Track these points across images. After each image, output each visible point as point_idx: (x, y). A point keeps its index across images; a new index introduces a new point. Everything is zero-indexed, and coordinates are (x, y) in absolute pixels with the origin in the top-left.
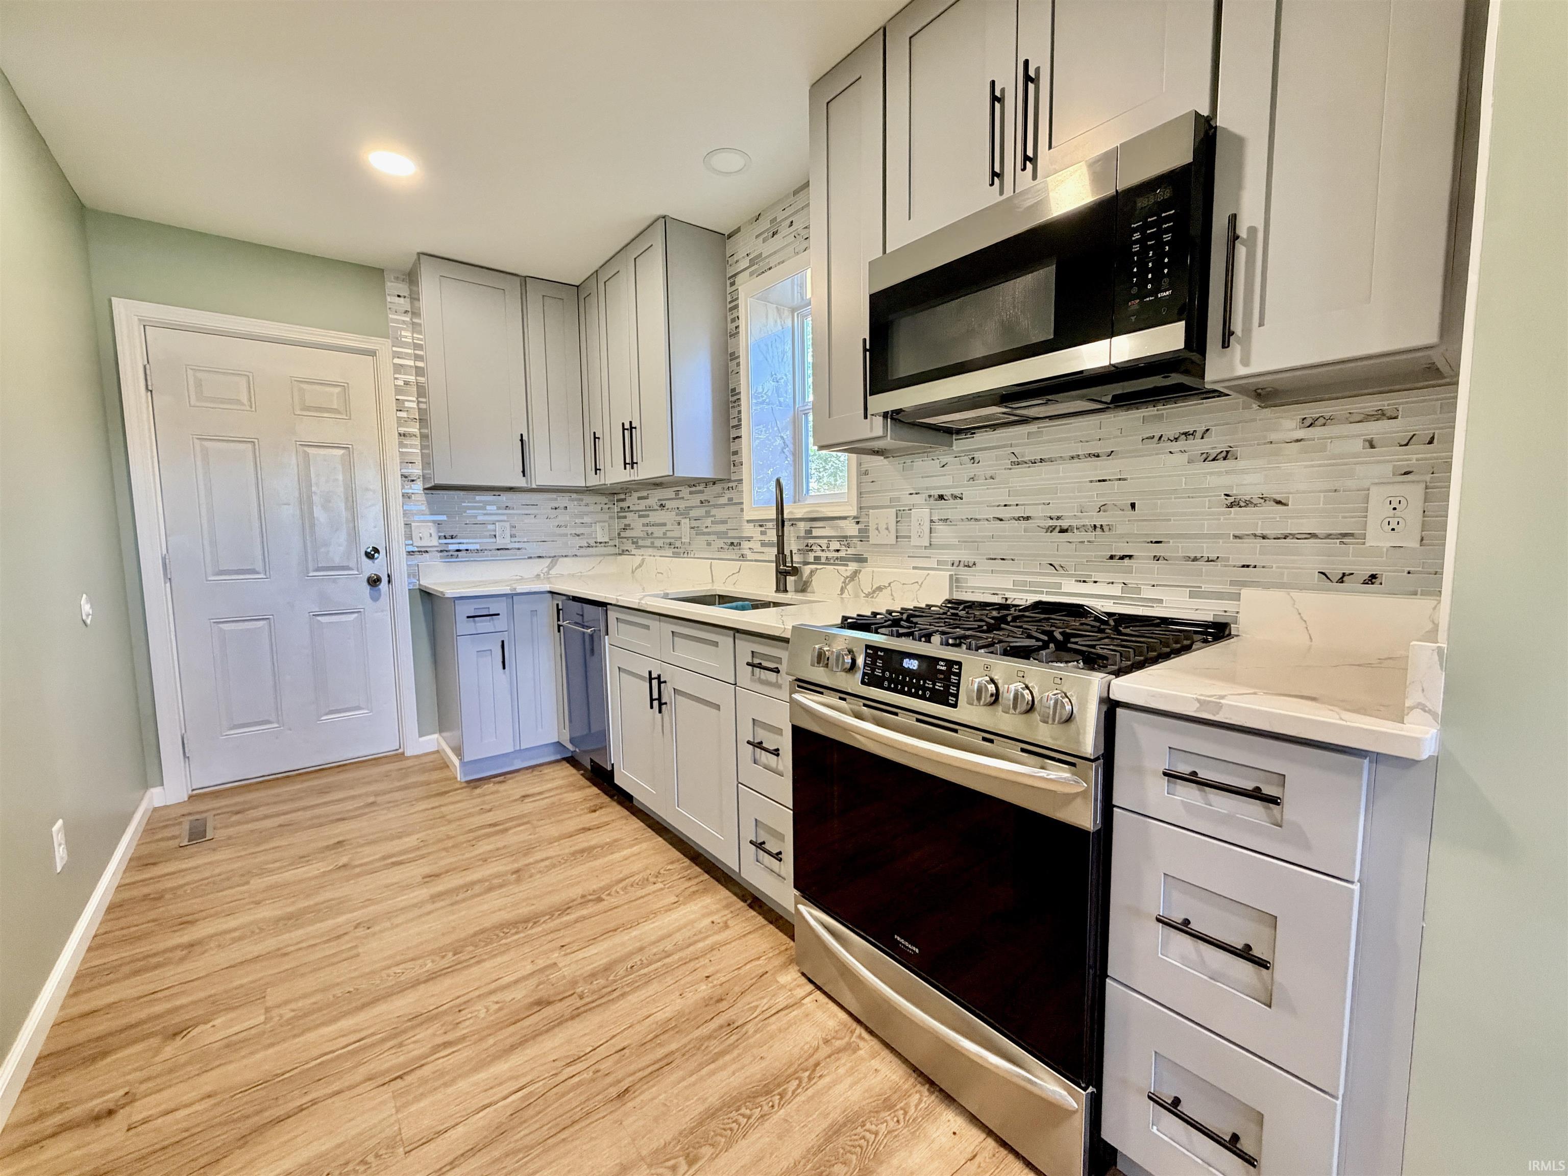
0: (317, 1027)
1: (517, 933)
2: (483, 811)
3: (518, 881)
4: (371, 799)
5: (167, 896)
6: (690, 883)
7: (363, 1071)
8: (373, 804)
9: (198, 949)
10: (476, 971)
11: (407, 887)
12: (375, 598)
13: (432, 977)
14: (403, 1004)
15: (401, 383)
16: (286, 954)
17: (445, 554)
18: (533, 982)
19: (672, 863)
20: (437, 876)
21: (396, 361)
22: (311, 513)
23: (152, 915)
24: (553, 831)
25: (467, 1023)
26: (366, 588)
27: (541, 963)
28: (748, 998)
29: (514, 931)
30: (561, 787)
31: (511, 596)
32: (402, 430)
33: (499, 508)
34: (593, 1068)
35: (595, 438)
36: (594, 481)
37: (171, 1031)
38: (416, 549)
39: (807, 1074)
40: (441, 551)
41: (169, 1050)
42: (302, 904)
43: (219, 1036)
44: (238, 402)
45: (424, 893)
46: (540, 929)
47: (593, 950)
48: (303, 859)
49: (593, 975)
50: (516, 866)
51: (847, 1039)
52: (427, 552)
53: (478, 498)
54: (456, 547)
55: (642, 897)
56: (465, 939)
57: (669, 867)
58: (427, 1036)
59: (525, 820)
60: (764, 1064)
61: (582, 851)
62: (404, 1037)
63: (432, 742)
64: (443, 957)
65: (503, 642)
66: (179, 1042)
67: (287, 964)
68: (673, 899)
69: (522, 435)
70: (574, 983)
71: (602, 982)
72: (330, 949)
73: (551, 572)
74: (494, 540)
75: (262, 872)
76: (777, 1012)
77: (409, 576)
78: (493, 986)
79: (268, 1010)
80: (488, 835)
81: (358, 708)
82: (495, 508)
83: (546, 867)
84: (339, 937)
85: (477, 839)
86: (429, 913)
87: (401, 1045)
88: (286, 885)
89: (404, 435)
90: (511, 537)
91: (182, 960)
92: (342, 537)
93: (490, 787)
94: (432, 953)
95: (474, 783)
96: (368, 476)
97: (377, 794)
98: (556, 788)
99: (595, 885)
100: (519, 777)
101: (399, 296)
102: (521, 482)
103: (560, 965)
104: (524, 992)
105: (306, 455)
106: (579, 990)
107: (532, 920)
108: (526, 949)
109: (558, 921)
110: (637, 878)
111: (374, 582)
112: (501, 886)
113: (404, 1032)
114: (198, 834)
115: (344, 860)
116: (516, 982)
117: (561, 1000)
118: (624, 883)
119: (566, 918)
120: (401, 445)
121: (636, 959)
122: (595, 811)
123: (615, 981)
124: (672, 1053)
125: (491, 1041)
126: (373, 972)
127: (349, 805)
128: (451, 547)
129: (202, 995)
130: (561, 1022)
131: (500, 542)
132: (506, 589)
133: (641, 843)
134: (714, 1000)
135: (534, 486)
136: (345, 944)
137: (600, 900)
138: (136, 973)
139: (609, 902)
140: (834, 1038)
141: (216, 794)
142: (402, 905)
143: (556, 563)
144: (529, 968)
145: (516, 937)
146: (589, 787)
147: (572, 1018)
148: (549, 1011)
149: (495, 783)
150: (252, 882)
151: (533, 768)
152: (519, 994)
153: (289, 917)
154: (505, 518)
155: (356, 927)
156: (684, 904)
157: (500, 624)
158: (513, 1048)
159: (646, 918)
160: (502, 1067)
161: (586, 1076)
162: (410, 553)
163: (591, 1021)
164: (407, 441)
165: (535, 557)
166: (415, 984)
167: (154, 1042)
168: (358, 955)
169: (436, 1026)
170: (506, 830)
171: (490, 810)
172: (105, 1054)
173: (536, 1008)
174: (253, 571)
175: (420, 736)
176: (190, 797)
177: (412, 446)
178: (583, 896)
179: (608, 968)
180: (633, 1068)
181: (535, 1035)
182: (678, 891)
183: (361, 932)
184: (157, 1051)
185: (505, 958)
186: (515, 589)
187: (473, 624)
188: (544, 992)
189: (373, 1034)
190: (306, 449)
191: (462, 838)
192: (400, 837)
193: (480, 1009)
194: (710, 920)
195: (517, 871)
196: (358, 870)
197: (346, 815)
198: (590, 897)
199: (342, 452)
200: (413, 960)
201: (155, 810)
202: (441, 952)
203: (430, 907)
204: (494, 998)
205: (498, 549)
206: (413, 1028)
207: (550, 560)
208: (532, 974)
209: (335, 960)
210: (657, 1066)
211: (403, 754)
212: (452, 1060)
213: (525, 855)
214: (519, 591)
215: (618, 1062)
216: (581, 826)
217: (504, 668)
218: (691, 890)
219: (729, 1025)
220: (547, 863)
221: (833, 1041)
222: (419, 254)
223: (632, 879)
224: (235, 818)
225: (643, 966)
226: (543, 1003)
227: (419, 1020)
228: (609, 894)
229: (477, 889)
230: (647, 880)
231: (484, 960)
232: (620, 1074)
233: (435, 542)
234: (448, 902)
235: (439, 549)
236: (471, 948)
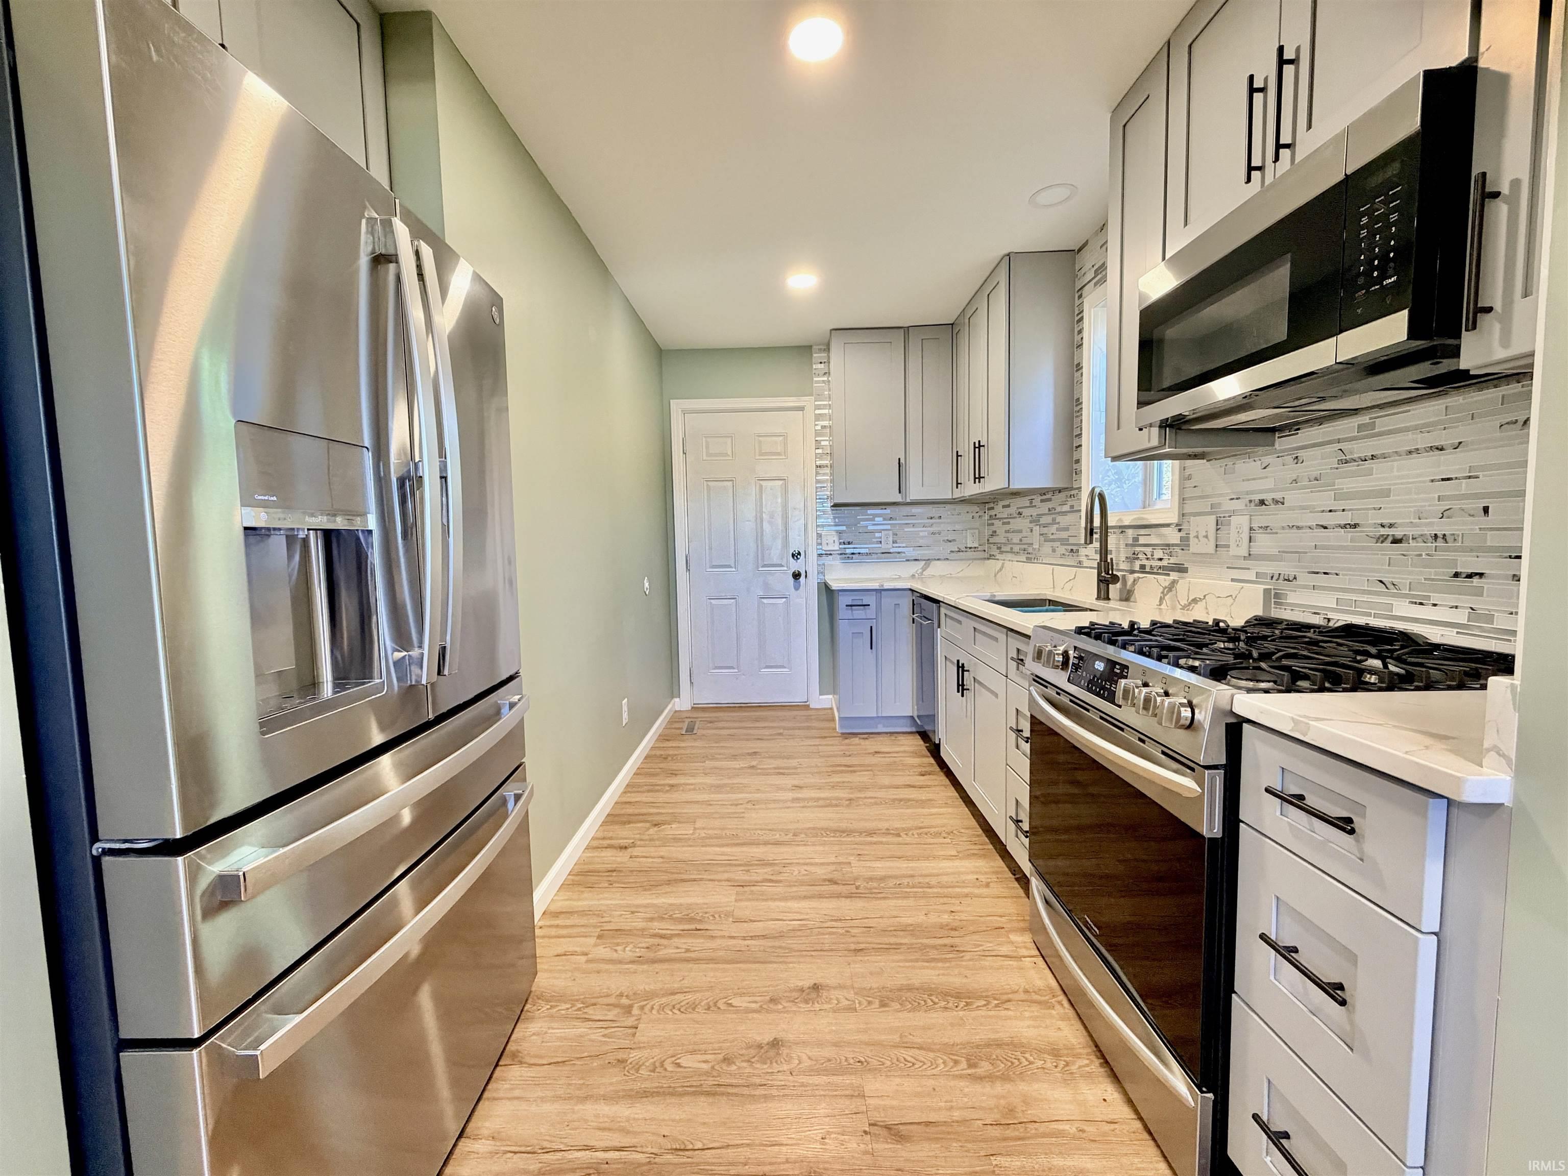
0: (713, 846)
1: (833, 837)
2: (845, 755)
3: (848, 806)
4: (781, 731)
5: (670, 758)
6: (973, 847)
7: (726, 876)
8: (780, 734)
9: (675, 789)
10: (802, 849)
11: (779, 788)
12: (797, 588)
13: (777, 843)
14: (757, 852)
15: (819, 428)
16: (711, 805)
17: (844, 556)
18: (832, 868)
19: (967, 828)
20: (801, 787)
21: (818, 412)
22: (762, 527)
23: (662, 765)
24: (886, 781)
25: (786, 874)
26: (792, 580)
27: (841, 859)
28: (975, 937)
29: (832, 835)
30: (905, 752)
31: (879, 591)
32: (818, 463)
33: (884, 519)
34: (847, 929)
35: (958, 456)
36: (958, 494)
37: (654, 823)
38: (824, 552)
39: (996, 1002)
40: (841, 554)
41: (653, 831)
42: (726, 781)
43: (672, 832)
44: (727, 455)
45: (790, 795)
46: (850, 839)
47: (878, 864)
48: (734, 757)
49: (871, 879)
50: (852, 796)
51: (1047, 998)
52: (831, 554)
53: (869, 512)
54: (852, 551)
55: (930, 844)
56: (802, 829)
57: (963, 831)
58: (762, 873)
59: (870, 768)
60: (965, 980)
61: (901, 800)
62: (750, 868)
63: (827, 701)
64: (786, 835)
65: (871, 627)
66: (656, 829)
67: (710, 810)
68: (954, 853)
69: (899, 459)
70: (856, 879)
71: (875, 884)
72: (732, 809)
73: (924, 573)
74: (880, 545)
75: (713, 759)
76: (996, 956)
77: (818, 573)
78: (808, 861)
79: (695, 829)
80: (842, 772)
81: (783, 667)
82: (881, 519)
83: (871, 803)
84: (737, 805)
85: (834, 772)
86: (788, 808)
87: (748, 871)
88: (721, 769)
89: (820, 467)
90: (893, 543)
91: (667, 791)
92: (779, 543)
93: (856, 740)
94: (782, 830)
95: (846, 736)
96: (796, 500)
97: (785, 728)
98: (902, 752)
99: (898, 825)
100: (880, 738)
101: (821, 363)
102: (898, 498)
103: (852, 865)
104: (823, 871)
105: (761, 486)
106: (857, 884)
107: (848, 832)
108: (836, 848)
109: (863, 839)
110: (932, 830)
111: (796, 576)
112: (836, 806)
113: (751, 865)
114: (690, 730)
115: (754, 763)
116: (822, 864)
117: (844, 885)
118: (922, 830)
119: (869, 839)
120: (817, 474)
121: (905, 881)
122: (923, 775)
123: (883, 888)
124: (901, 944)
125: (795, 889)
126: (748, 829)
127: (767, 732)
128: (848, 551)
129: (671, 811)
130: (839, 896)
131: (884, 547)
132: (875, 585)
133: (948, 807)
134: (950, 927)
135: (908, 500)
136: (739, 809)
137: (899, 835)
138: (649, 791)
139: (904, 838)
140: (1035, 992)
141: (704, 709)
142: (775, 798)
143: (929, 566)
144: (833, 859)
145: (832, 839)
146: (928, 757)
147: (846, 897)
148: (835, 888)
149: (860, 738)
150: (707, 762)
151: (892, 733)
152: (821, 872)
153: (718, 786)
154: (889, 527)
155: (748, 803)
156: (960, 859)
157: (871, 612)
158: (805, 897)
159: (927, 858)
160: (794, 905)
161: (840, 930)
162: (820, 555)
163: (859, 904)
164: (821, 471)
165: (912, 560)
166: (766, 843)
167: (648, 825)
168: (743, 817)
169: (768, 869)
170: (855, 772)
171: (850, 756)
172: (629, 822)
173: (827, 883)
174: (730, 566)
175: (820, 694)
176: (692, 708)
177: (824, 474)
178: (888, 829)
179: (883, 879)
180: (870, 940)
181: (820, 896)
182: (959, 850)
183: (749, 806)
184: (648, 829)
185: (821, 848)
186: (883, 586)
187: (850, 611)
188: (836, 876)
189: (736, 860)
190: (761, 482)
191: (824, 769)
192: (788, 759)
193: (796, 870)
194: (976, 877)
195: (850, 800)
196: (759, 771)
197: (765, 737)
198: (892, 832)
199: (781, 482)
200: (770, 830)
201: (676, 711)
202: (787, 832)
203: (789, 804)
204: (806, 867)
205: (883, 553)
206: (756, 865)
207: (924, 562)
208: (833, 863)
209: (731, 816)
210: (887, 946)
211: (808, 706)
212: (770, 889)
213: (860, 791)
214: (886, 588)
215: (863, 933)
216: (908, 783)
217: (871, 648)
218: (972, 852)
219: (952, 946)
220: (873, 801)
221: (1033, 994)
222: (831, 330)
223: (929, 830)
224: (709, 725)
225: (908, 886)
226: (833, 882)
227: (763, 863)
228: (906, 834)
229: (821, 803)
230: (940, 834)
231: (808, 845)
232: (861, 939)
233: (836, 547)
234: (802, 805)
235: (840, 552)
236: (803, 836)
